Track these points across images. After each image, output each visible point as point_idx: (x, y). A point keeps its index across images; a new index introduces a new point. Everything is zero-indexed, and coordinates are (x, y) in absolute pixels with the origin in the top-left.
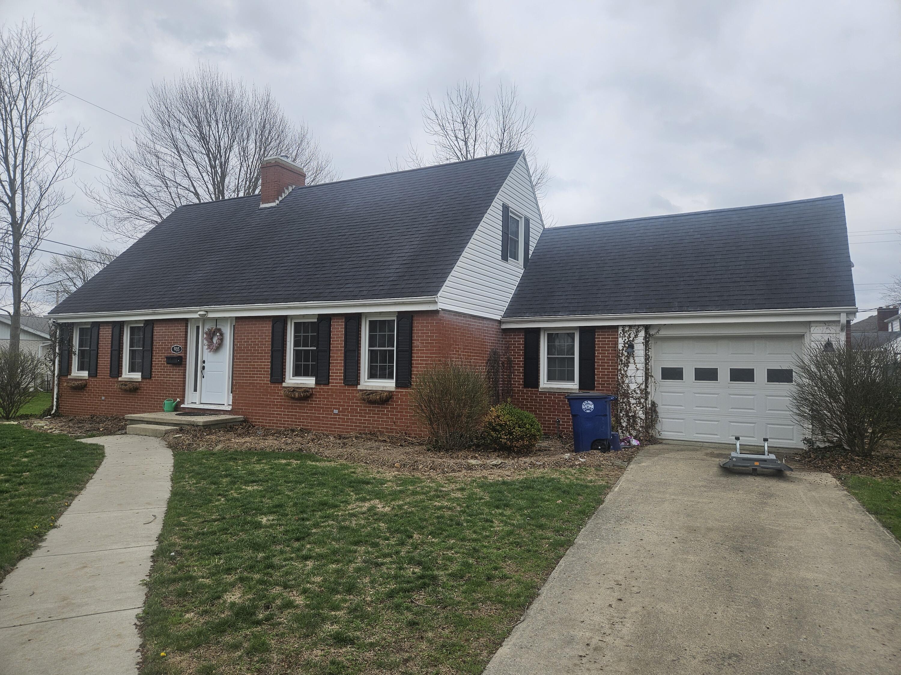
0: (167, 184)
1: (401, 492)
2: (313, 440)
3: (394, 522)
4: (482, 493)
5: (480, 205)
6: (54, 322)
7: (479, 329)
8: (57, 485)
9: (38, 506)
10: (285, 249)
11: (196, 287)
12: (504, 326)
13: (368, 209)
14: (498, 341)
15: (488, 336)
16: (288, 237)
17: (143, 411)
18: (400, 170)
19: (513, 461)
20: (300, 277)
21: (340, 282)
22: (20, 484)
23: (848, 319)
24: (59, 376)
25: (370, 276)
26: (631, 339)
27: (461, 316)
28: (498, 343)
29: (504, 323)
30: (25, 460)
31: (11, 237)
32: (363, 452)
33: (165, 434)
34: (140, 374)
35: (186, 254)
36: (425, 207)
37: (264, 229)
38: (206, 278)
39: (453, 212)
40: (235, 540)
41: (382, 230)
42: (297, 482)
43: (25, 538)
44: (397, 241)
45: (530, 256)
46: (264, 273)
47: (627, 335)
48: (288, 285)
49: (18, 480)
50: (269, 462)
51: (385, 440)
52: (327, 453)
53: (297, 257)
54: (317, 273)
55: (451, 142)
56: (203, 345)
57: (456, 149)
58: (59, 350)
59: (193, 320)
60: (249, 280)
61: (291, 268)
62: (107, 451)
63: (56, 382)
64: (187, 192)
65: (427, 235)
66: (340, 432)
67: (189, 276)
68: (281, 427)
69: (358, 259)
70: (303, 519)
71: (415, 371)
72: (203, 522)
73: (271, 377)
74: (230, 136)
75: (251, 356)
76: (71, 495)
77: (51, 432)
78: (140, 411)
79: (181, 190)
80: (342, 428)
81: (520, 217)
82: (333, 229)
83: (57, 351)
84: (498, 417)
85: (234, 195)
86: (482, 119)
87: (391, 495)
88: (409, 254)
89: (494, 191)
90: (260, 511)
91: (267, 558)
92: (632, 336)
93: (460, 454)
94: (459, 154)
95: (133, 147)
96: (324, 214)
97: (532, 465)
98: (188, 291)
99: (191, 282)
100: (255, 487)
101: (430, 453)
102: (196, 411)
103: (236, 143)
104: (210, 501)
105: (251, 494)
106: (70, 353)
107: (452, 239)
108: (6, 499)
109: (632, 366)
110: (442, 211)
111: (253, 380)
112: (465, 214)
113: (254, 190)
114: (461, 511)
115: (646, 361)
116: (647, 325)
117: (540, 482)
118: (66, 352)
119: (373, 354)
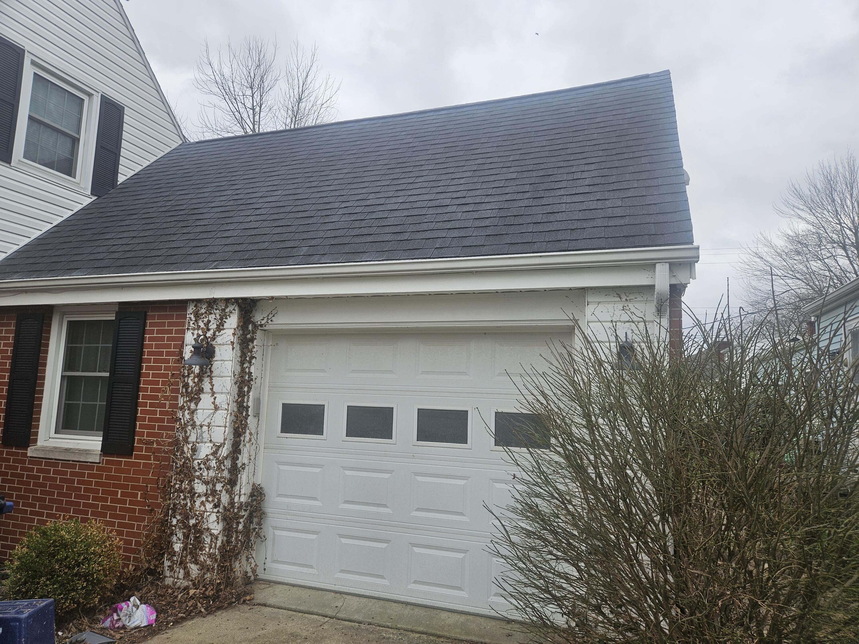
23: (674, 282)
26: (209, 334)
47: (202, 325)
81: (90, 95)
92: (213, 326)
109: (206, 400)
115: (240, 389)
116: (244, 299)
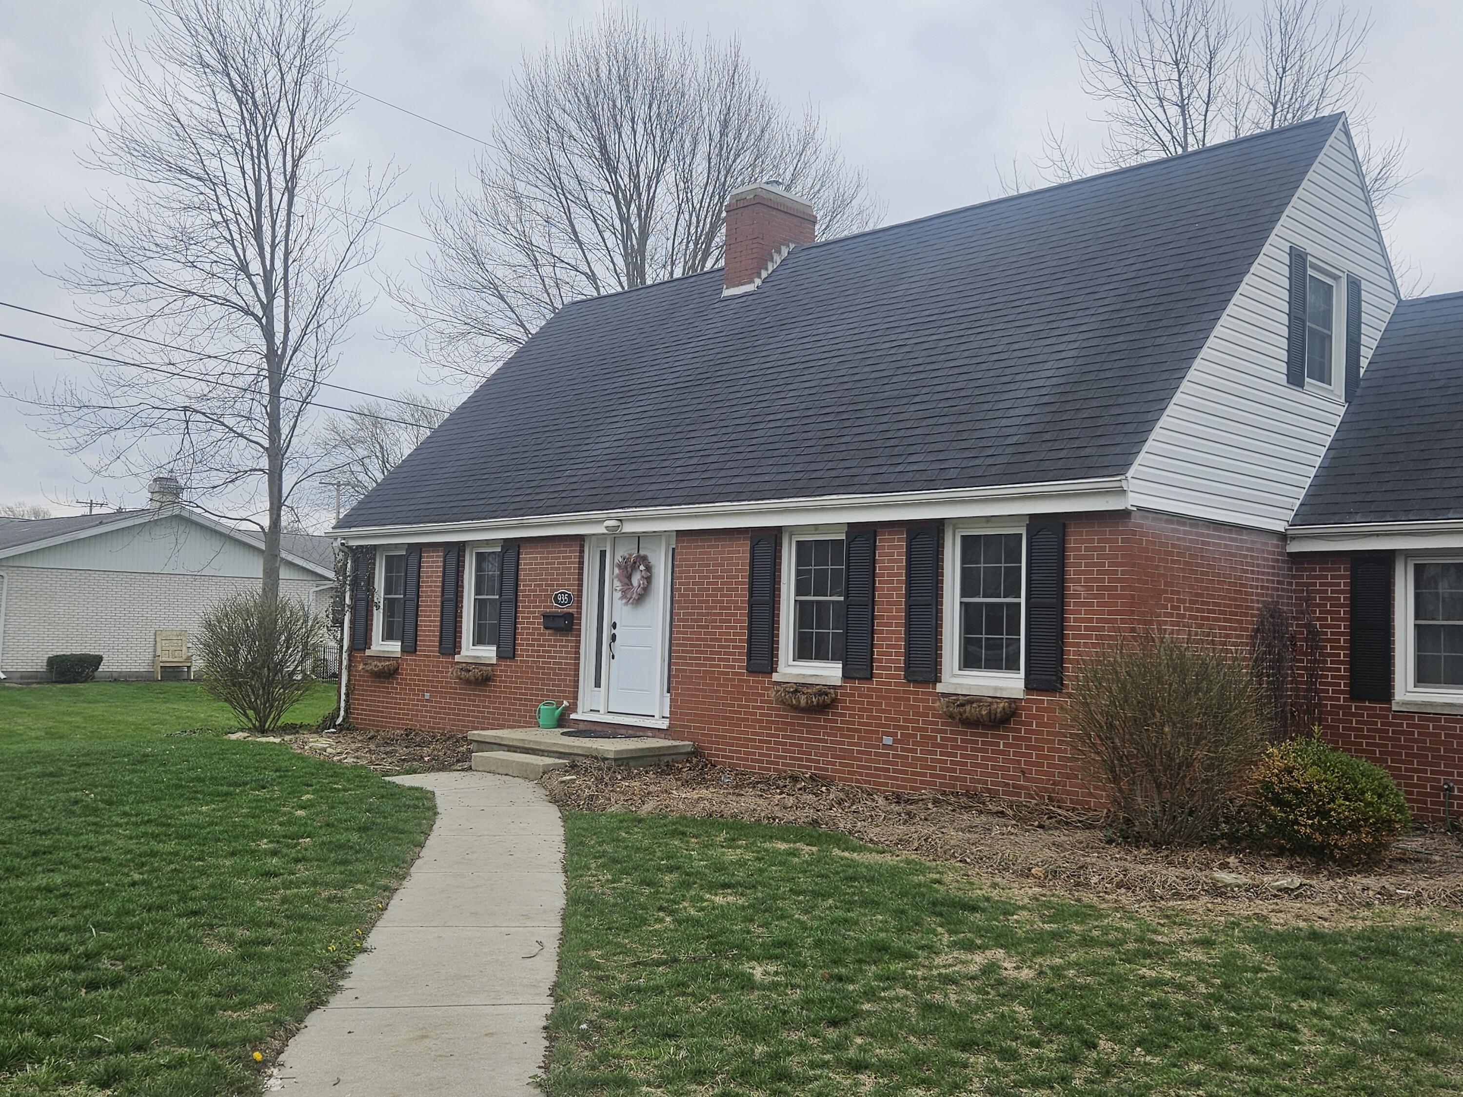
0: (537, 260)
1: (1054, 935)
2: (840, 802)
3: (1048, 1007)
4: (1258, 957)
5: (1232, 256)
6: (343, 544)
7: (1231, 554)
8: (361, 867)
9: (331, 905)
10: (775, 383)
11: (599, 470)
12: (1294, 547)
13: (956, 283)
14: (1279, 582)
15: (1253, 572)
16: (782, 357)
17: (499, 725)
18: (1024, 190)
19: (1331, 883)
20: (810, 443)
21: (896, 451)
22: (297, 861)
24: (352, 649)
25: (965, 435)
27: (1184, 524)
28: (1277, 589)
29: (1294, 538)
30: (301, 813)
31: (266, 381)
32: (954, 836)
33: (544, 773)
34: (495, 648)
35: (578, 402)
36: (1091, 270)
37: (730, 343)
38: (619, 450)
39: (1163, 276)
40: (703, 1009)
41: (990, 328)
42: (815, 894)
43: (315, 968)
44: (1025, 353)
45: (1362, 371)
46: (733, 437)
48: (784, 460)
49: (293, 853)
50: (752, 844)
51: (1002, 812)
52: (873, 833)
53: (802, 399)
54: (845, 432)
55: (1147, 111)
56: (613, 590)
57: (1159, 128)
58: (351, 599)
59: (594, 538)
60: (702, 453)
61: (790, 423)
62: (441, 803)
63: (345, 663)
64: (573, 273)
65: (1098, 333)
66: (898, 787)
67: (585, 448)
68: (769, 769)
69: (936, 397)
70: (840, 979)
71: (1071, 652)
72: (635, 965)
73: (749, 659)
74: (658, 150)
75: (707, 614)
76: (386, 888)
77: (340, 761)
78: (493, 724)
79: (564, 271)
80: (903, 780)
81: (1336, 278)
82: (877, 334)
83: (348, 601)
84: (1289, 771)
85: (664, 275)
86: (1228, 49)
87: (1032, 941)
88: (1054, 381)
89: (1267, 219)
90: (746, 951)
91: (775, 1056)
93: (1192, 856)
94: (1166, 138)
95: (476, 191)
96: (857, 302)
97: (1386, 895)
98: (585, 478)
99: (589, 459)
100: (730, 899)
101: (1114, 850)
102: (599, 728)
103: (668, 164)
104: (644, 921)
105: (724, 913)
106: (369, 605)
107: (1159, 341)
108: (276, 888)
110: (1133, 275)
111: (711, 666)
112: (1192, 279)
113: (704, 260)
114: (1211, 996)
117: (1414, 941)
118: (363, 603)
119: (969, 614)
